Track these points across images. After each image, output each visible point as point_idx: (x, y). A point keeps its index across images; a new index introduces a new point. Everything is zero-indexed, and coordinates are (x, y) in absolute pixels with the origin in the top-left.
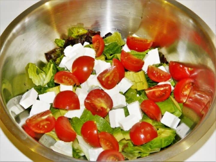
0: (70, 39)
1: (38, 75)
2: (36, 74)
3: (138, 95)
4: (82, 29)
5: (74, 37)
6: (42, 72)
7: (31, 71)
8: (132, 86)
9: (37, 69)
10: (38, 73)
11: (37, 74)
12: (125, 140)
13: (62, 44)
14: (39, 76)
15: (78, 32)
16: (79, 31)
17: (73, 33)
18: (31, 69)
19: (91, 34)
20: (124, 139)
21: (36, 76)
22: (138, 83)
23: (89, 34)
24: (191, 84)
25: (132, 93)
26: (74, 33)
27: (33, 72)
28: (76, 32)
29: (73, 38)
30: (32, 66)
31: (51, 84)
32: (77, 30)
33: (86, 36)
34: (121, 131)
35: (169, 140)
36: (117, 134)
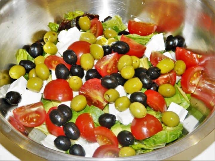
9: (28, 56)
13: (56, 29)
15: (74, 15)
18: (21, 56)
24: (200, 72)
26: (69, 16)
30: (23, 53)
35: (175, 134)
36: (116, 129)
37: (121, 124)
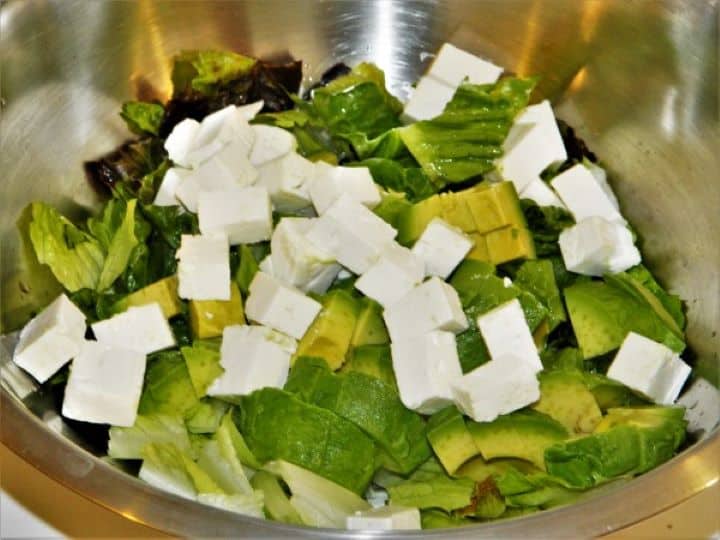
0: (187, 98)
1: (72, 251)
2: (65, 247)
3: (507, 282)
4: (231, 56)
5: (200, 89)
6: (86, 240)
7: (40, 234)
8: (472, 250)
9: (66, 226)
10: (70, 242)
11: (69, 248)
12: (483, 459)
13: (152, 123)
14: (76, 254)
15: (216, 69)
16: (219, 63)
17: (196, 74)
18: (41, 228)
19: (268, 76)
20: (478, 456)
21: (64, 253)
22: (490, 232)
23: (259, 75)
25: (477, 277)
26: (200, 71)
27: (50, 238)
28: (208, 67)
29: (198, 92)
30: (45, 215)
31: (131, 277)
32: (209, 60)
33: (247, 85)
35: (665, 440)
36: (449, 437)
37: (467, 418)
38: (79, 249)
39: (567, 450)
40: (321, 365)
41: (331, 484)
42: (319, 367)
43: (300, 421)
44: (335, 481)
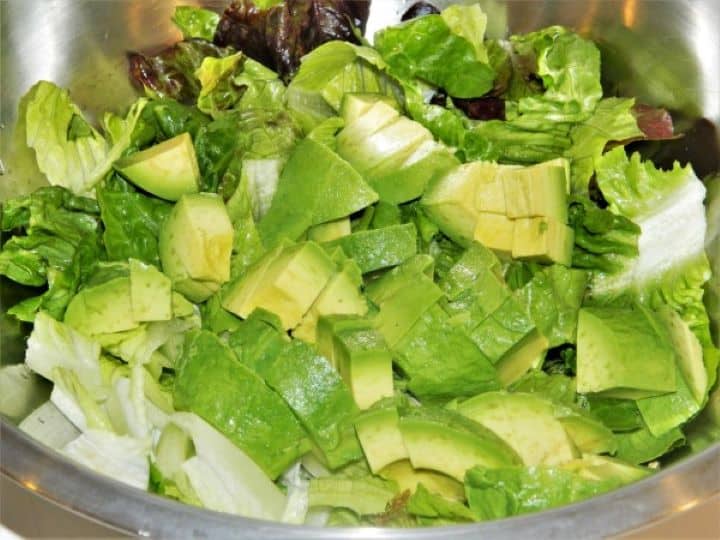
1: (71, 143)
2: (65, 138)
7: (40, 116)
9: (74, 115)
10: (72, 133)
11: (68, 139)
12: (411, 466)
14: (75, 146)
20: (407, 461)
21: (60, 143)
27: (48, 124)
30: (54, 99)
34: (397, 416)
38: (79, 143)
39: (486, 476)
40: (275, 323)
41: (241, 453)
42: (270, 325)
43: (227, 378)
44: (246, 451)
